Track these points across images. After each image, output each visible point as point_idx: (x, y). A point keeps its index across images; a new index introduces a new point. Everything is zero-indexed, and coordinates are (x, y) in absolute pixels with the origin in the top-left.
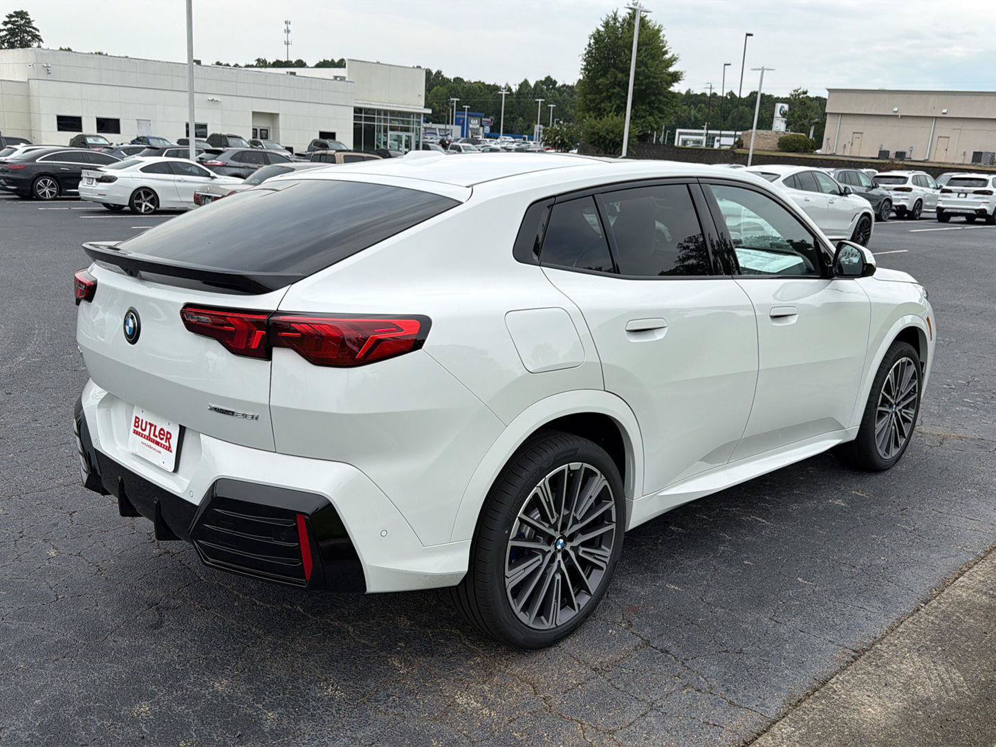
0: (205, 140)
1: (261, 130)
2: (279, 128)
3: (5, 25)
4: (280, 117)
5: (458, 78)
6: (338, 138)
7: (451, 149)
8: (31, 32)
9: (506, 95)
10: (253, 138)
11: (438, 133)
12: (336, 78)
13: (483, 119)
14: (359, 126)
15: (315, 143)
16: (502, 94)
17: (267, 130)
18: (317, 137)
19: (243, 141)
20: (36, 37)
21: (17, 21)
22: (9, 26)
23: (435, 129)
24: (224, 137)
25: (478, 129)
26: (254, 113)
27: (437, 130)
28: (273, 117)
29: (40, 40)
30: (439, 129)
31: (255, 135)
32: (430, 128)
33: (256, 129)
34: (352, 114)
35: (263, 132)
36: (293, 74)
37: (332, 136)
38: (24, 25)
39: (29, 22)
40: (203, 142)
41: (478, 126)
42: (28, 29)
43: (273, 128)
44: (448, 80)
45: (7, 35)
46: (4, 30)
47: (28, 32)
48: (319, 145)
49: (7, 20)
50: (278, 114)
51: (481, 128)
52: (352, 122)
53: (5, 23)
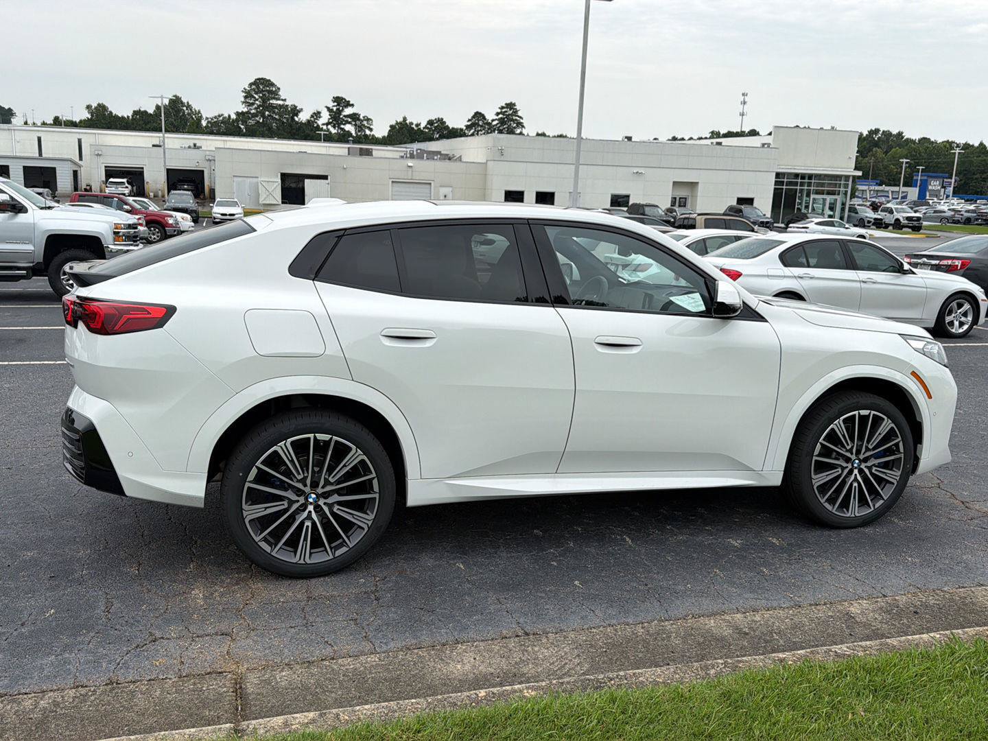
0: (625, 209)
1: (680, 198)
2: (697, 196)
3: (498, 116)
4: (700, 185)
5: (924, 138)
6: (755, 204)
7: (881, 211)
8: (516, 120)
9: (959, 153)
10: (671, 206)
11: (890, 196)
12: (763, 145)
13: (945, 180)
14: (779, 191)
15: (731, 209)
16: (955, 153)
17: (686, 198)
18: (734, 203)
19: (659, 209)
20: (520, 125)
21: (507, 112)
22: (500, 116)
23: (888, 192)
24: (643, 206)
25: (939, 191)
26: (675, 183)
27: (890, 192)
28: (693, 185)
29: (523, 127)
30: (892, 192)
31: (673, 204)
32: (882, 191)
33: (675, 198)
34: (773, 179)
35: (681, 200)
36: (719, 144)
37: (749, 201)
38: (511, 115)
39: (516, 112)
40: (624, 211)
41: (939, 188)
42: (514, 118)
43: (692, 196)
44: (913, 142)
45: (498, 124)
46: (496, 119)
47: (513, 120)
48: (734, 210)
49: (499, 111)
50: (698, 183)
51: (943, 190)
52: (772, 187)
53: (498, 114)
